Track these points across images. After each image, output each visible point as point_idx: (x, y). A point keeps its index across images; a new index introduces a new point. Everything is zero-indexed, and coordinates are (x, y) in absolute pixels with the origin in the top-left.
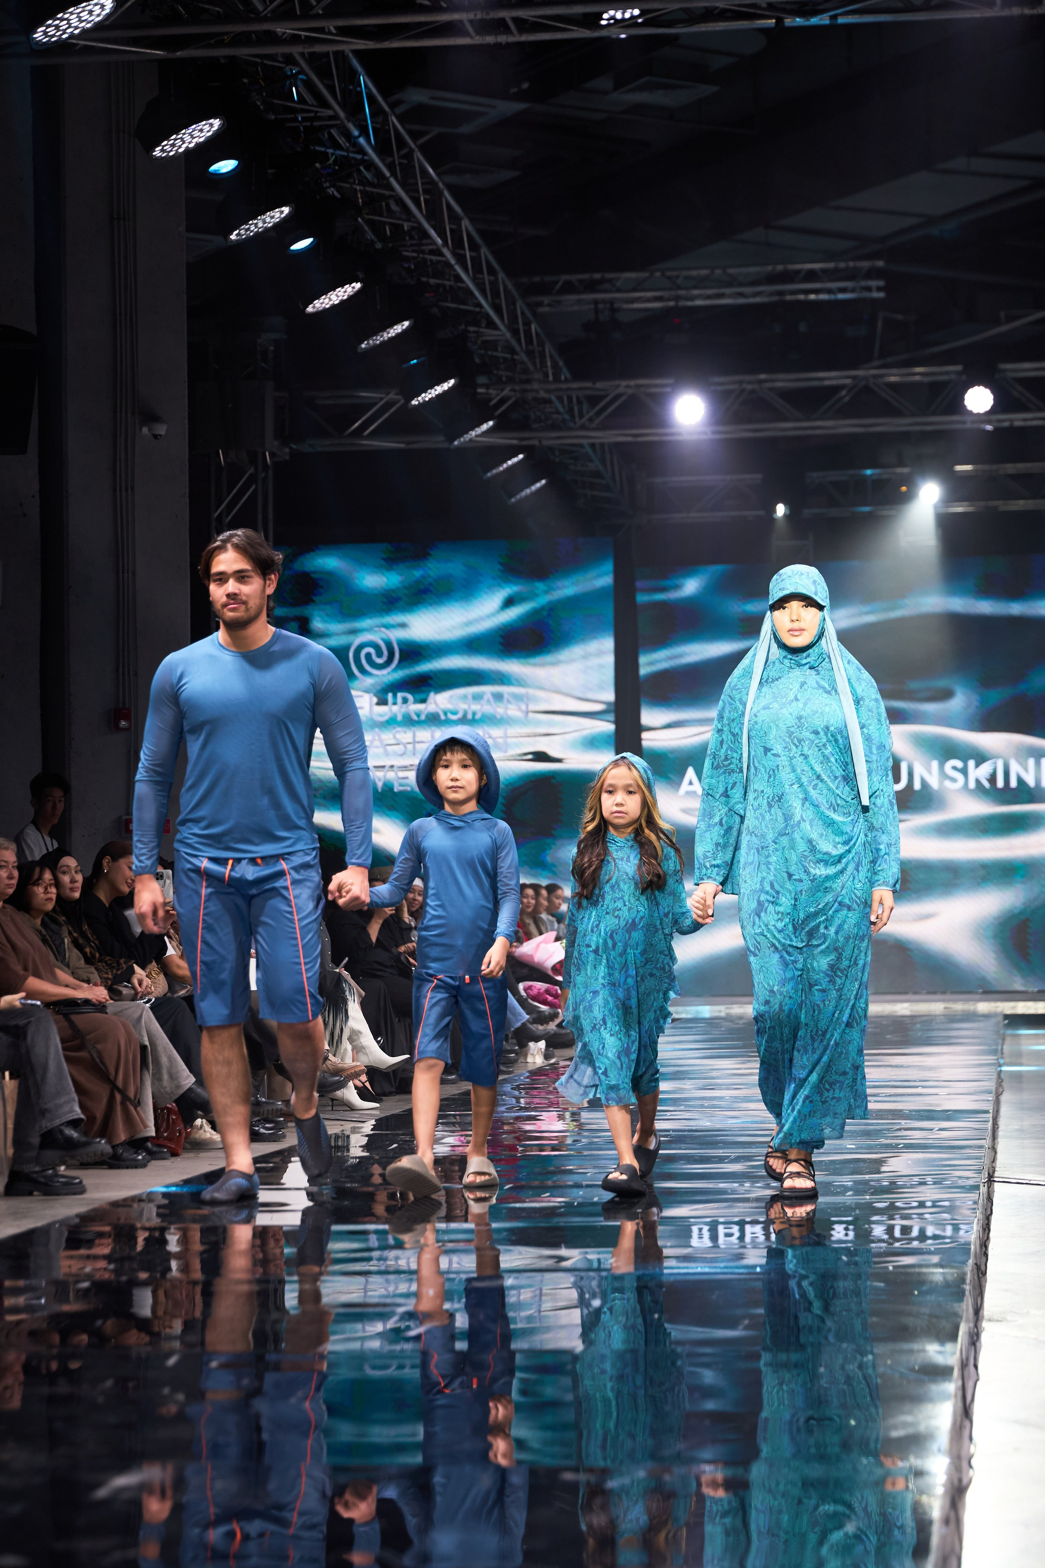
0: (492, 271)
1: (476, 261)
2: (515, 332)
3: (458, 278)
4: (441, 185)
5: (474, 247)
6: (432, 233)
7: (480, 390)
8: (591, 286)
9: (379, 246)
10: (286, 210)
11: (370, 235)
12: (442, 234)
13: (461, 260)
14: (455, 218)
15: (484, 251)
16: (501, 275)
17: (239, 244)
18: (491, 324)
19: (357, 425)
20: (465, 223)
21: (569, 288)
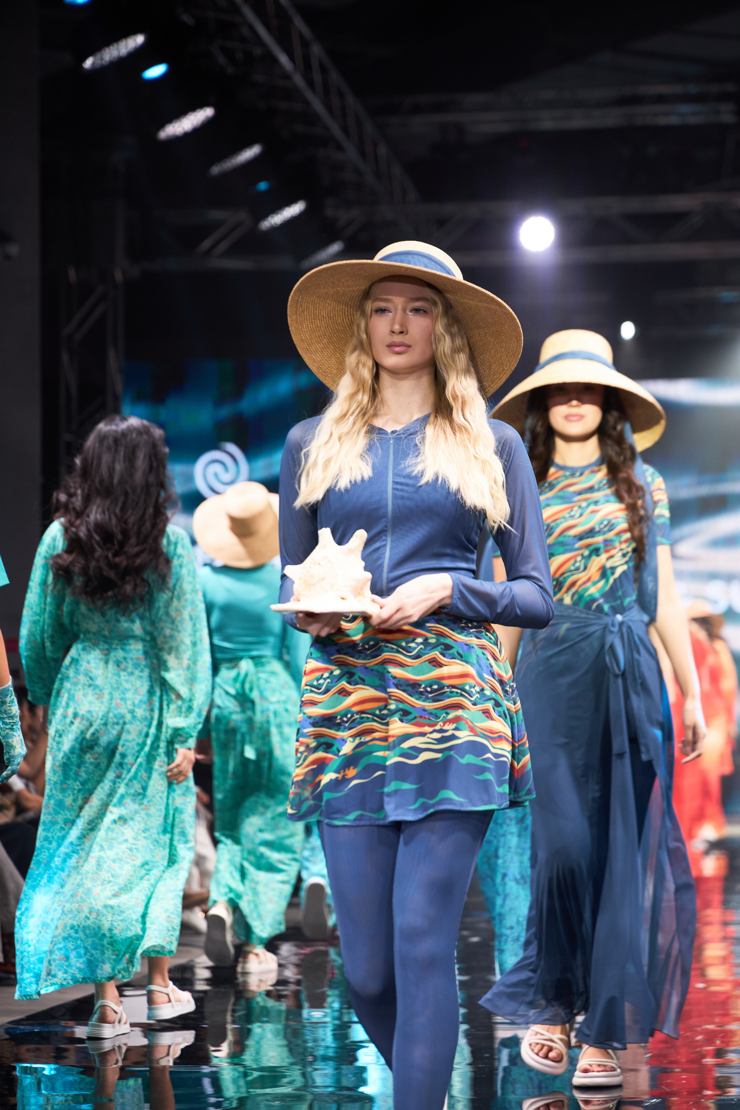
0: (341, 95)
1: (326, 85)
2: (363, 154)
3: (307, 103)
4: (292, 12)
5: (323, 70)
6: (283, 59)
7: (329, 212)
8: (439, 108)
9: (230, 70)
10: (140, 39)
11: (222, 60)
12: (292, 57)
13: (311, 84)
14: (305, 44)
15: (335, 76)
16: (351, 100)
17: (95, 71)
18: (339, 147)
19: (206, 244)
20: (316, 50)
21: (417, 110)
